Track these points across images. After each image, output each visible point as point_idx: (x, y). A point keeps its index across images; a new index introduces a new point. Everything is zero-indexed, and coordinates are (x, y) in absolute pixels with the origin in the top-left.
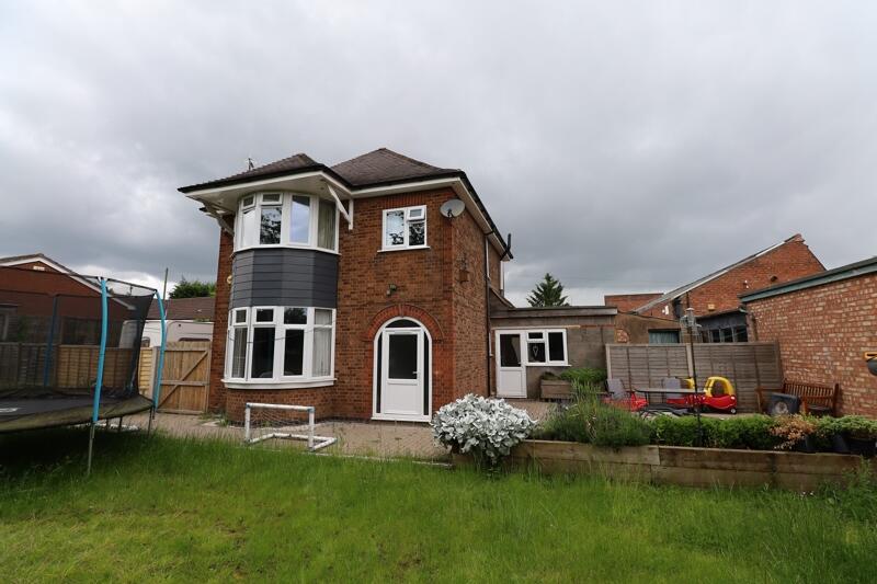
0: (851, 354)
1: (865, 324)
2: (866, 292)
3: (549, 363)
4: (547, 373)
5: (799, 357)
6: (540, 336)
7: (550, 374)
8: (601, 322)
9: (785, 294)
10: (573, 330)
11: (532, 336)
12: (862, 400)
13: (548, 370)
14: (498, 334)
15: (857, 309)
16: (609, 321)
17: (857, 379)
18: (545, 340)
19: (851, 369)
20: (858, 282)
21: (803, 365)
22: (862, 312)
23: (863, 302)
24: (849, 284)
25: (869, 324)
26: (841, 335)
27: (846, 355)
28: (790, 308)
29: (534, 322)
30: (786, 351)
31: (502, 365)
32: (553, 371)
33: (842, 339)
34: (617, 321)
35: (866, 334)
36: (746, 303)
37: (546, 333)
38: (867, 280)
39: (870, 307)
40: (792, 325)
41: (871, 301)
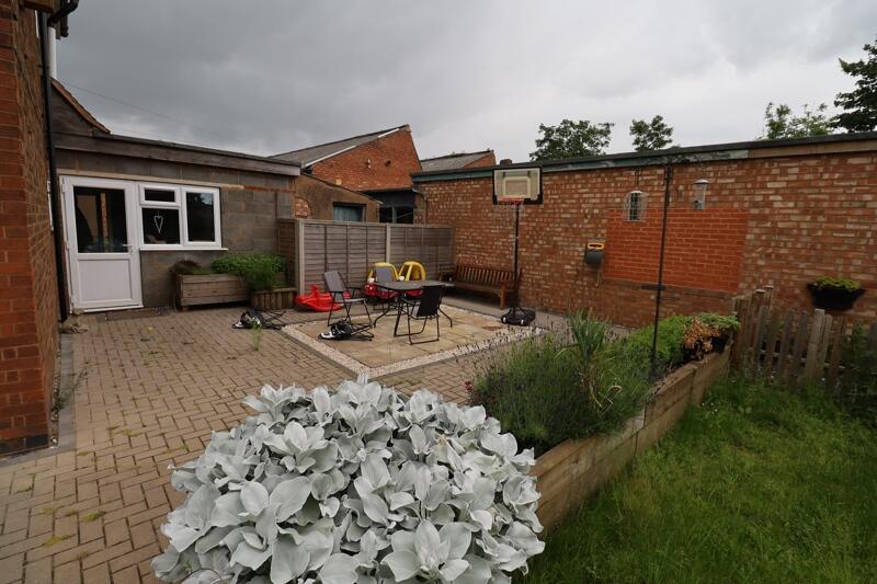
0: (541, 242)
1: (563, 216)
2: (574, 187)
3: (186, 244)
4: (184, 262)
5: (478, 242)
6: (170, 196)
7: (190, 264)
8: (275, 184)
9: (473, 179)
10: (232, 192)
11: (150, 195)
12: (542, 282)
13: (186, 258)
14: (68, 184)
15: (559, 201)
16: (286, 185)
17: (542, 264)
18: (180, 204)
19: (537, 255)
20: (566, 177)
21: (479, 250)
22: (564, 206)
23: (567, 196)
24: (555, 178)
25: (569, 216)
26: (535, 224)
27: (534, 243)
28: (477, 193)
29: (157, 169)
30: (462, 235)
31: (81, 250)
32: (194, 259)
33: (534, 228)
34: (298, 186)
35: (562, 225)
36: (418, 183)
37: (181, 192)
38: (578, 176)
39: (574, 201)
40: (475, 211)
41: (576, 196)
